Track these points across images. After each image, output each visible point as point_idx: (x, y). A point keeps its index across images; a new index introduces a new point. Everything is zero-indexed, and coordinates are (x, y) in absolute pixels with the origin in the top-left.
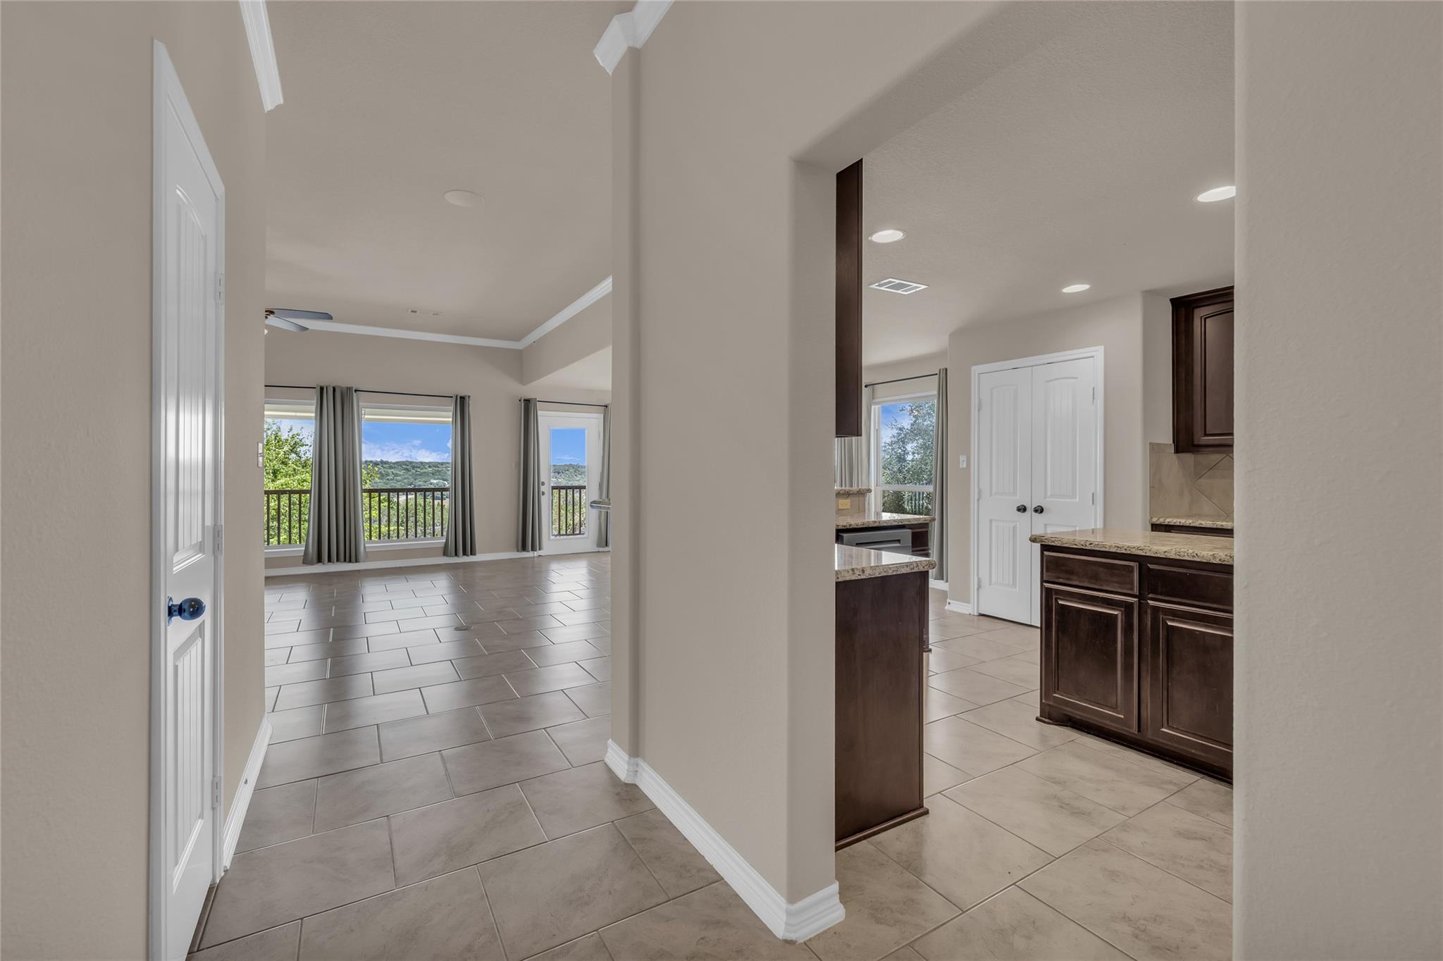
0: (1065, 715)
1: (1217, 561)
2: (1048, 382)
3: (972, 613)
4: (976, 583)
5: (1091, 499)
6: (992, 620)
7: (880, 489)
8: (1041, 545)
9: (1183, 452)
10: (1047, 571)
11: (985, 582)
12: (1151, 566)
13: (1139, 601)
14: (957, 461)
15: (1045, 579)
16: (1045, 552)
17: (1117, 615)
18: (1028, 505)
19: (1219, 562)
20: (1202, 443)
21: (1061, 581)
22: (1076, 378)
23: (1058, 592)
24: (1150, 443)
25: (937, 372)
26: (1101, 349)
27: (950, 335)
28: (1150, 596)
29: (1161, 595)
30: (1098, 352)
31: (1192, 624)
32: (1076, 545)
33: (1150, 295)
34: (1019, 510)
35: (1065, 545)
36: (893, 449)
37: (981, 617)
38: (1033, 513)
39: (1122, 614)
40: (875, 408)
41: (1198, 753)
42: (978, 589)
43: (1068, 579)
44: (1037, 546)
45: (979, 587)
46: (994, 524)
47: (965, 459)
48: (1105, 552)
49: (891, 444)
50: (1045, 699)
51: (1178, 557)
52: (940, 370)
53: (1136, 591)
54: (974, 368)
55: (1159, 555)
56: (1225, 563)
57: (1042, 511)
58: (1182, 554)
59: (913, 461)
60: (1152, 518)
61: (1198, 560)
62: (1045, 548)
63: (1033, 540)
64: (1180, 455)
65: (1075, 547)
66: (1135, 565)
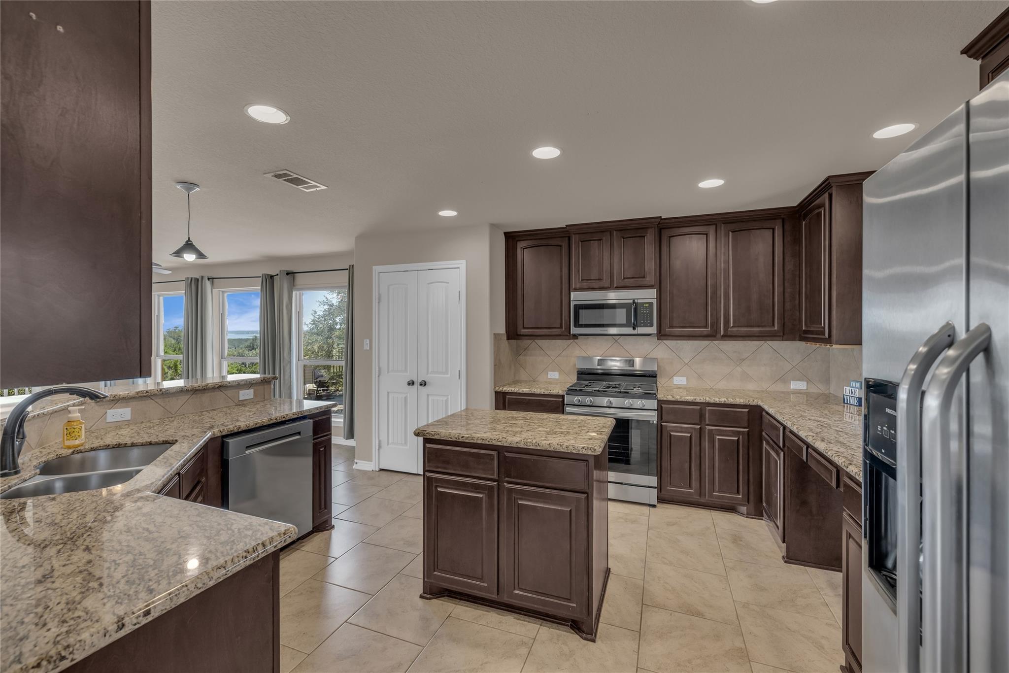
0: (442, 588)
1: (552, 449)
2: (429, 284)
3: (374, 470)
4: (377, 444)
5: (458, 375)
6: (389, 473)
7: (301, 364)
8: (424, 438)
9: (511, 339)
10: (428, 462)
11: (384, 444)
12: (507, 454)
13: (498, 484)
14: (362, 345)
15: (427, 469)
16: (427, 445)
17: (482, 498)
18: (415, 380)
19: (553, 450)
20: (522, 334)
21: (440, 470)
22: (448, 283)
23: (437, 480)
24: (494, 334)
25: (348, 268)
26: (464, 262)
27: (356, 238)
28: (507, 479)
29: (514, 478)
30: (462, 264)
31: (535, 502)
32: (451, 438)
33: (494, 227)
34: (409, 384)
35: (442, 438)
36: (325, 320)
37: (382, 472)
38: (419, 386)
39: (486, 496)
40: (296, 294)
41: (539, 607)
42: (379, 449)
43: (445, 468)
44: (421, 439)
45: (380, 447)
46: (391, 396)
47: (368, 342)
48: (474, 443)
49: (324, 316)
50: (427, 578)
51: (526, 447)
52: (350, 266)
53: (495, 477)
54: (374, 267)
55: (512, 446)
56: (557, 450)
57: (425, 385)
58: (529, 444)
59: (340, 329)
60: (495, 387)
61: (540, 448)
62: (427, 441)
63: (417, 434)
64: (510, 340)
65: (451, 439)
66: (494, 453)
